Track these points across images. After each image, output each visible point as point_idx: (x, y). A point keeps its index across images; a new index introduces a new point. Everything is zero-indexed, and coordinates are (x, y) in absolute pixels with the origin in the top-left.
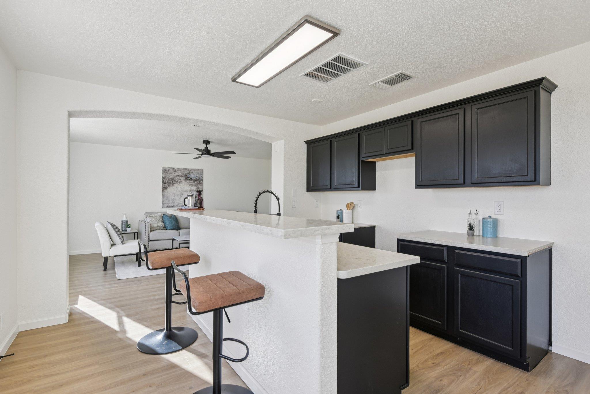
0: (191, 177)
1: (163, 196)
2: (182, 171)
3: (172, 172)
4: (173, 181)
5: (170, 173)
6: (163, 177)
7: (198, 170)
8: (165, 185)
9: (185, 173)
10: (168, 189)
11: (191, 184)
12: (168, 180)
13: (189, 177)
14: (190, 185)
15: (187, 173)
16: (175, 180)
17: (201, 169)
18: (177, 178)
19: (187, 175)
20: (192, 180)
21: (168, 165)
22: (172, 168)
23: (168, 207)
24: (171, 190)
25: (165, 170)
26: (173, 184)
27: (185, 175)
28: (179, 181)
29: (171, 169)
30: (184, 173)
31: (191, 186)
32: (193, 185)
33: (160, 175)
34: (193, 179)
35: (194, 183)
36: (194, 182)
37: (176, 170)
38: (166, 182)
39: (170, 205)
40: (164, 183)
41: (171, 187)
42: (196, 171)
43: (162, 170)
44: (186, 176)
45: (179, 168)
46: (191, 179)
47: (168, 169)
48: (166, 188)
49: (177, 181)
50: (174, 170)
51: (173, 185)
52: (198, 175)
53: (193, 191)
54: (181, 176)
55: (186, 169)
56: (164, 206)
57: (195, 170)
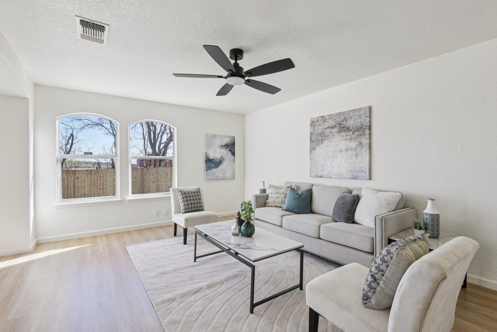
0: (348, 125)
1: (311, 159)
2: (334, 118)
3: (322, 122)
4: (322, 137)
5: (319, 125)
6: (310, 133)
7: (360, 109)
8: (313, 143)
9: (339, 120)
10: (317, 150)
11: (348, 137)
12: (316, 136)
13: (344, 125)
14: (346, 139)
15: (342, 120)
16: (325, 136)
17: (365, 108)
18: (329, 130)
19: (342, 123)
20: (351, 130)
21: (316, 115)
22: (321, 117)
23: (317, 176)
24: (321, 150)
25: (313, 122)
26: (322, 141)
27: (338, 124)
28: (331, 134)
29: (320, 119)
30: (337, 121)
31: (348, 141)
32: (351, 139)
33: (308, 130)
34: (351, 128)
35: (353, 136)
36: (353, 133)
37: (326, 119)
38: (315, 139)
39: (319, 174)
40: (312, 142)
41: (320, 146)
42: (356, 113)
43: (310, 123)
44: (340, 125)
45: (330, 115)
46: (348, 129)
47: (316, 120)
48: (314, 148)
49: (328, 136)
50: (324, 119)
51: (322, 143)
52: (359, 120)
53: (351, 149)
54: (333, 128)
55: (340, 113)
56: (312, 175)
57: (354, 111)
